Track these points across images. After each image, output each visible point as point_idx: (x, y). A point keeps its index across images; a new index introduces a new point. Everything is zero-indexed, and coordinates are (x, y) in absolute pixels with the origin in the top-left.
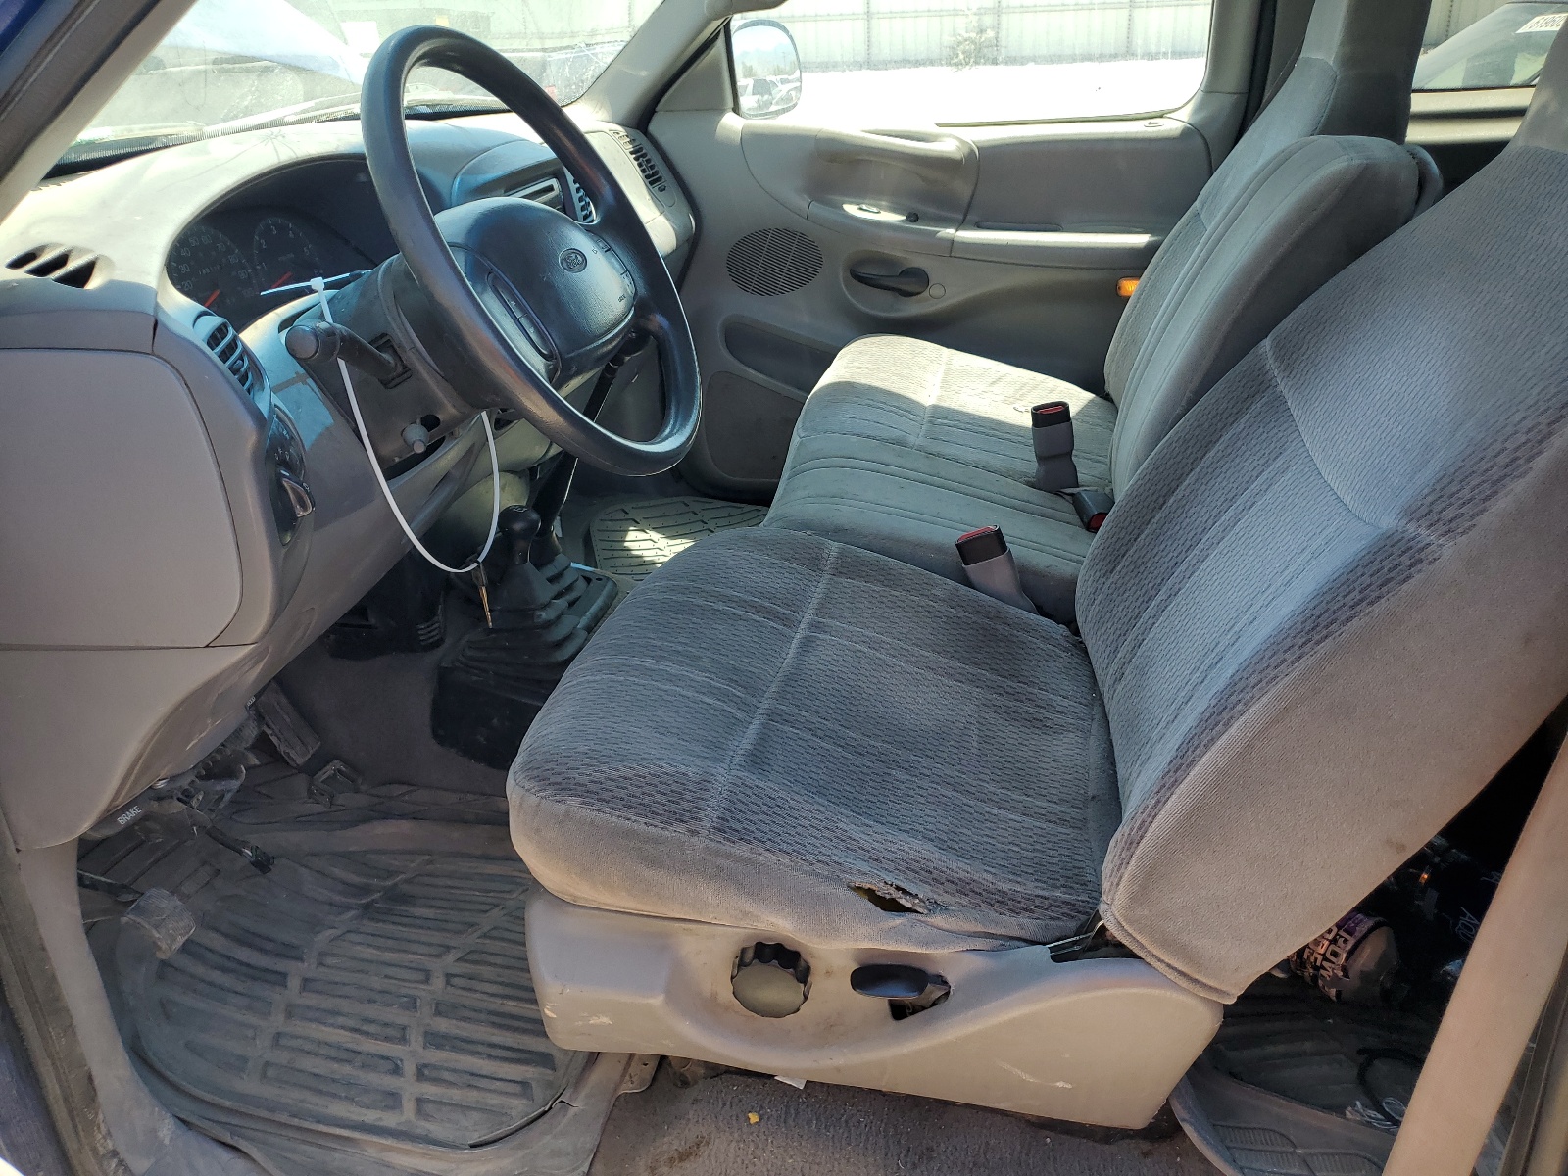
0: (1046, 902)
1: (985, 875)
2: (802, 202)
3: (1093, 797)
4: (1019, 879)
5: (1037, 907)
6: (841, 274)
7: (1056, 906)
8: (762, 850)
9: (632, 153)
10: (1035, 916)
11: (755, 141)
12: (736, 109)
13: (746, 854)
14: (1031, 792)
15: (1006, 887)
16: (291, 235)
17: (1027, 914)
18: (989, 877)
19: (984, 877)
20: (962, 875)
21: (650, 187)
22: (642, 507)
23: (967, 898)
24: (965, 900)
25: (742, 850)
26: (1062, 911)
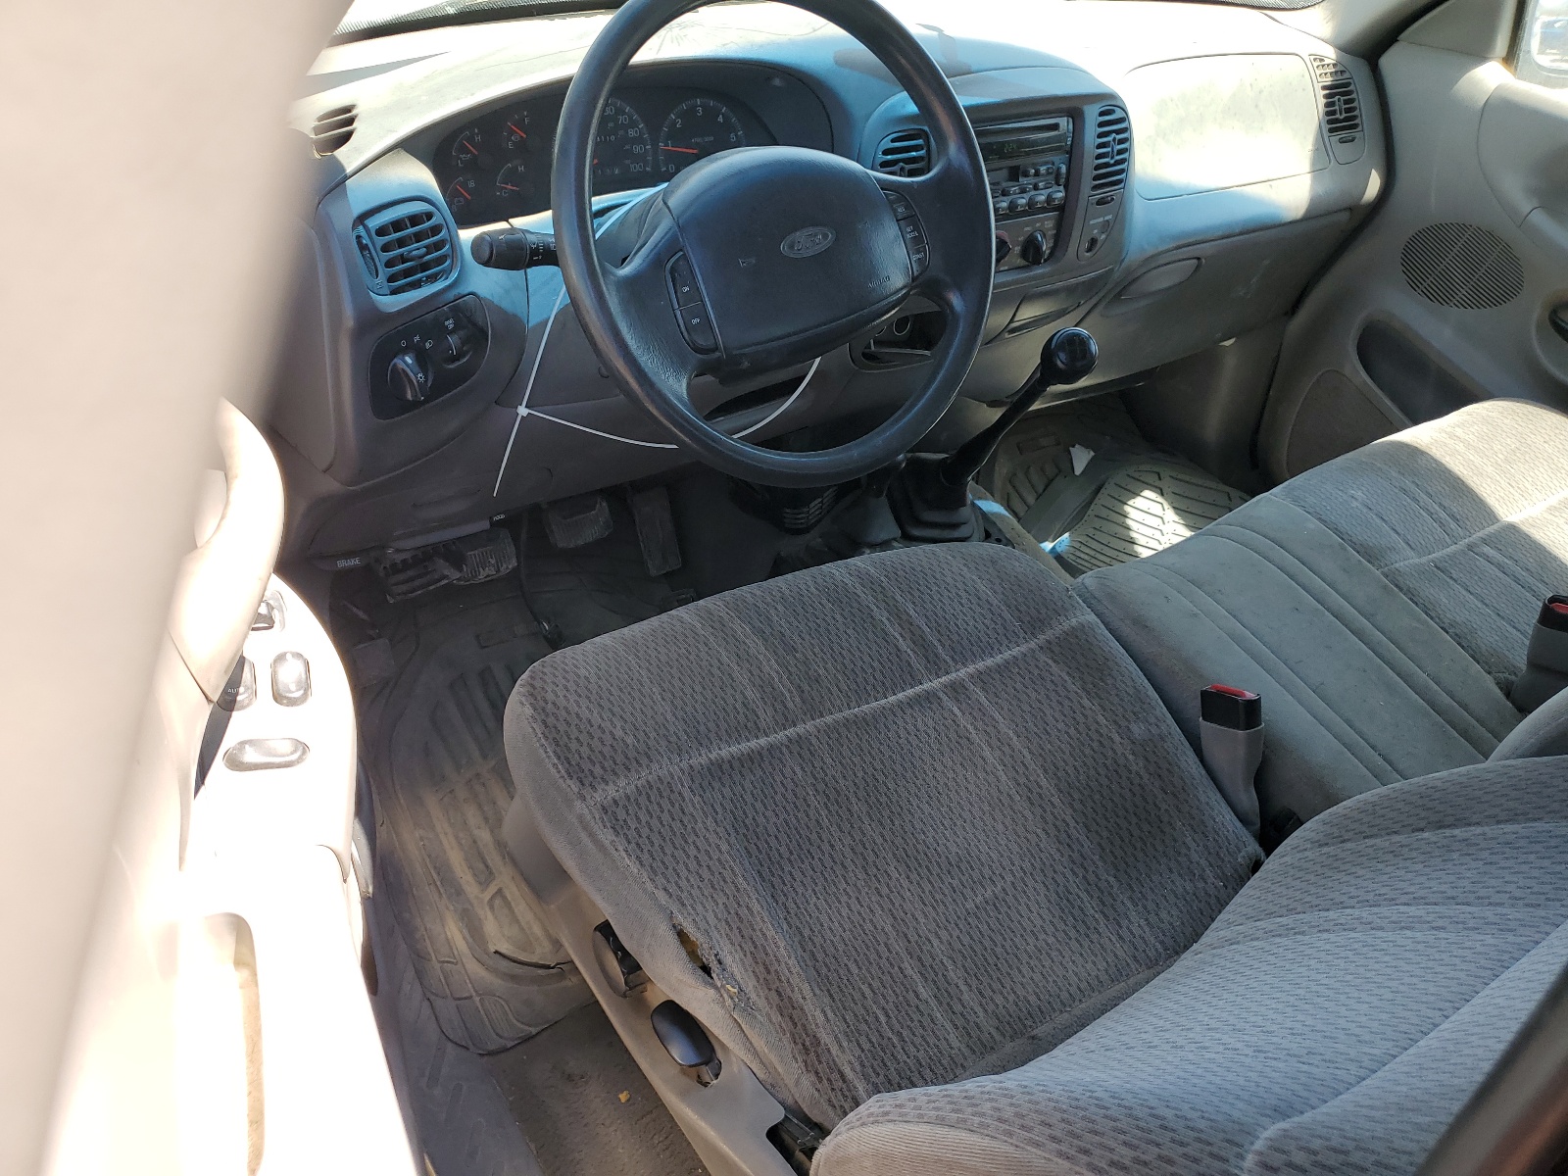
0: (840, 1083)
1: (818, 1013)
2: (1524, 204)
3: (1033, 1038)
4: (845, 1044)
5: (829, 1080)
6: (1537, 312)
7: (843, 1094)
8: (621, 848)
9: (1324, 88)
10: (819, 1086)
11: (1503, 108)
12: (1511, 57)
13: (607, 843)
14: (974, 983)
15: (826, 1038)
16: (720, 119)
17: (813, 1078)
18: (820, 1018)
19: (816, 1012)
20: (796, 996)
21: (1326, 134)
22: (1181, 480)
23: (780, 1018)
24: (776, 1018)
25: (606, 836)
26: (843, 1103)
